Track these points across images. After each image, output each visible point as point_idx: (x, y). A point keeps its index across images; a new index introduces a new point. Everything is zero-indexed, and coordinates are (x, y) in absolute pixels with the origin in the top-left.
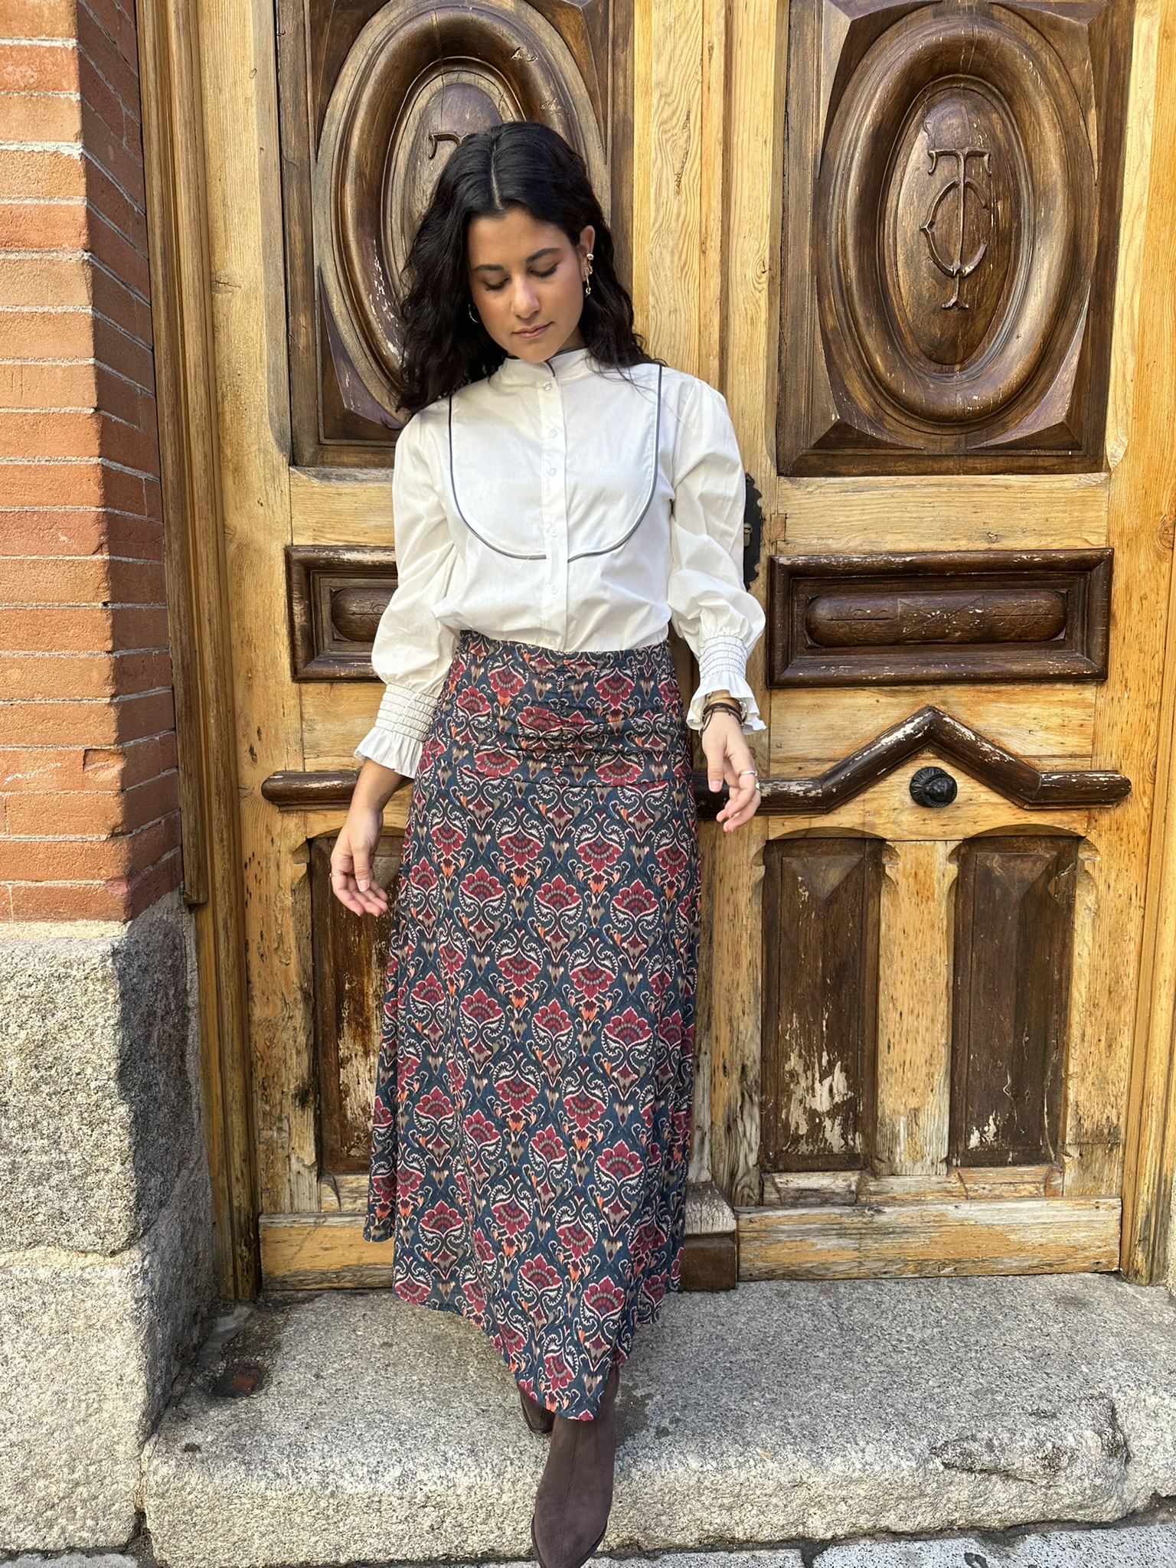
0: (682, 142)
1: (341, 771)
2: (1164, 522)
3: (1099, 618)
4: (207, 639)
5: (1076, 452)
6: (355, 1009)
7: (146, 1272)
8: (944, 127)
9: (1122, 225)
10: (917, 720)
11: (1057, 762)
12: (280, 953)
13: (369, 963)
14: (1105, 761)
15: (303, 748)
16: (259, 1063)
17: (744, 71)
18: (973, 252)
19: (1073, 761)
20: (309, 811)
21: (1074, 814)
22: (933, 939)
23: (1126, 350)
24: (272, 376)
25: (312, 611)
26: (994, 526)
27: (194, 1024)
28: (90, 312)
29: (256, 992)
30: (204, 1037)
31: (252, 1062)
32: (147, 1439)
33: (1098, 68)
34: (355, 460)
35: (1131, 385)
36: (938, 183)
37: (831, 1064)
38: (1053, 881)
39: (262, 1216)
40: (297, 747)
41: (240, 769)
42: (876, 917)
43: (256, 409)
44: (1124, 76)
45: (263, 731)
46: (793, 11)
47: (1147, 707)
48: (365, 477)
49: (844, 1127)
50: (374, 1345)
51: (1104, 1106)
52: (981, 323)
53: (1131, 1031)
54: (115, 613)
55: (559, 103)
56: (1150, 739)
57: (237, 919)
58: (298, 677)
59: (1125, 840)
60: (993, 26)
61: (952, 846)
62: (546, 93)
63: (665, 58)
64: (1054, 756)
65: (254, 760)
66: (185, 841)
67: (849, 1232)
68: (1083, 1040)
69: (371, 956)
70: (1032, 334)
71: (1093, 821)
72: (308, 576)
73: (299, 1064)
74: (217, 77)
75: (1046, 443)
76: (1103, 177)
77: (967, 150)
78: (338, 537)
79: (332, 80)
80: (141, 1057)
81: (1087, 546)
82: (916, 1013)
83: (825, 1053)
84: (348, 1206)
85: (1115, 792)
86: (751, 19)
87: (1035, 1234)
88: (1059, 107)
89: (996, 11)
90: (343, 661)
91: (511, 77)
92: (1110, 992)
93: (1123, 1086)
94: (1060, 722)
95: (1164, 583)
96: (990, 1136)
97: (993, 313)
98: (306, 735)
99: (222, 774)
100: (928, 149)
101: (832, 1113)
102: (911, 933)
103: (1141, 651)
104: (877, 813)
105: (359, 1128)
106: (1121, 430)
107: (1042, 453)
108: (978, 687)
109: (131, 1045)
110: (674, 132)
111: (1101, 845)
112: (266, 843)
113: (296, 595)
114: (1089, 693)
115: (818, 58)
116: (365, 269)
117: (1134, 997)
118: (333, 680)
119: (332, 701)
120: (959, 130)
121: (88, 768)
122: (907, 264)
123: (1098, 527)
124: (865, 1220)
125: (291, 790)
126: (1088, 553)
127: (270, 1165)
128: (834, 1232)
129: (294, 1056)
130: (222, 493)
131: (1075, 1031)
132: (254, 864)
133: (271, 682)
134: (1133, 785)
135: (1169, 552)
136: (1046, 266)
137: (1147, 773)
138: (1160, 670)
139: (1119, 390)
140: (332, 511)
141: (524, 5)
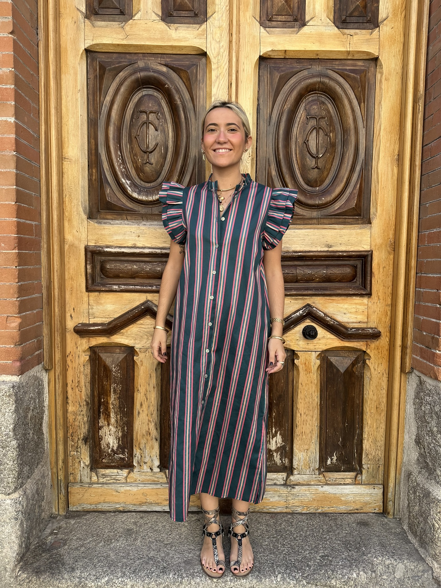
1: (102, 323)
2: (391, 241)
3: (369, 275)
4: (56, 278)
5: (359, 217)
6: (105, 409)
7: (20, 502)
8: (312, 109)
9: (374, 140)
10: (304, 309)
11: (354, 324)
12: (79, 387)
13: (110, 392)
14: (372, 325)
15: (89, 315)
16: (71, 427)
17: (243, 90)
19: (360, 324)
20: (90, 337)
21: (362, 343)
22: (312, 387)
23: (376, 183)
24: (82, 189)
25: (93, 268)
26: (330, 242)
27: (46, 412)
28: (15, 171)
29: (70, 402)
30: (50, 417)
31: (67, 427)
32: (19, 563)
34: (111, 217)
35: (377, 195)
36: (310, 127)
37: (276, 433)
38: (355, 367)
39: (70, 483)
40: (87, 315)
41: (67, 322)
42: (292, 378)
43: (77, 200)
44: (373, 92)
45: (75, 309)
46: (261, 71)
47: (387, 306)
48: (113, 223)
49: (281, 455)
50: (105, 532)
51: (376, 450)
52: (325, 173)
53: (385, 423)
54: (19, 270)
55: (181, 101)
56: (388, 317)
57: (63, 375)
58: (88, 290)
59: (380, 353)
60: (328, 76)
61: (318, 353)
62: (177, 97)
63: (216, 86)
64: (353, 323)
65: (72, 319)
66: (45, 347)
67: (282, 495)
68: (367, 425)
69: (111, 389)
70: (343, 177)
71: (368, 346)
72: (92, 256)
73: (84, 428)
74: (67, 92)
75: (348, 214)
76: (367, 125)
77: (319, 116)
78: (103, 243)
79: (106, 94)
80: (22, 423)
81: (363, 250)
82: (306, 414)
83: (274, 428)
84: (101, 480)
85: (376, 335)
86: (245, 74)
87: (351, 497)
88: (350, 103)
89: (329, 72)
90: (104, 285)
91: (165, 93)
92: (377, 408)
93: (382, 443)
94: (354, 310)
95: (391, 262)
96: (334, 460)
97: (330, 170)
98: (90, 310)
99: (59, 324)
100: (307, 116)
101: (277, 451)
102: (304, 385)
103: (384, 286)
104: (291, 340)
105: (105, 452)
106: (375, 210)
107: (347, 217)
108: (326, 298)
109: (18, 419)
111: (372, 355)
112: (75, 348)
113: (88, 262)
114: (365, 300)
115: (269, 87)
116: (115, 154)
117: (385, 410)
118: (100, 291)
119: (99, 299)
120: (317, 110)
121: (8, 322)
122: (299, 153)
123: (367, 243)
124: (288, 491)
125: (84, 330)
126: (363, 252)
127: (73, 464)
128: (277, 495)
129: (83, 425)
130: (64, 228)
131: (364, 422)
132: (70, 356)
133: (79, 292)
134: (382, 333)
135: (393, 252)
136: (347, 155)
137: (388, 329)
138: (391, 293)
139: (374, 196)
140: (101, 234)
141: (170, 70)
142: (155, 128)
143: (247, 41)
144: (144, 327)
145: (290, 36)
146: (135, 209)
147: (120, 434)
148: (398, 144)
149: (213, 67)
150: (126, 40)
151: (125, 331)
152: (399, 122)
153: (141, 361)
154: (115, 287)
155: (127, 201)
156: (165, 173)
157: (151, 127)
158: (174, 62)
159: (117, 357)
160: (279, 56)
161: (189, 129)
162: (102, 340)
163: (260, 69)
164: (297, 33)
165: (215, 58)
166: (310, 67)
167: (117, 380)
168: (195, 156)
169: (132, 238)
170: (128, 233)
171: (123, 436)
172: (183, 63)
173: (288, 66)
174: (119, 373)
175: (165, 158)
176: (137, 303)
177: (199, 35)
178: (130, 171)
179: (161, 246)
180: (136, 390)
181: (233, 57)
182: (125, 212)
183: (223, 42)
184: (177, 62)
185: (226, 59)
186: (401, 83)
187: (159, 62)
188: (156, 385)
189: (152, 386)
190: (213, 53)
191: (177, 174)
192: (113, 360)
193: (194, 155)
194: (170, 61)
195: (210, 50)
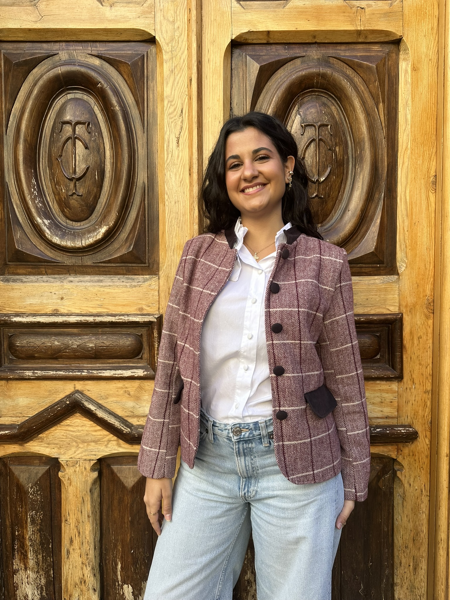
0: (179, 123)
1: (11, 425)
2: (428, 300)
3: (398, 350)
5: (381, 265)
6: (20, 545)
8: (308, 113)
9: (399, 157)
11: (378, 421)
13: (26, 523)
14: (405, 421)
17: (209, 89)
18: (324, 171)
19: (388, 420)
21: (390, 447)
23: (404, 216)
33: (382, 85)
34: (24, 271)
35: (407, 233)
36: (306, 139)
38: (381, 480)
44: (396, 88)
46: (233, 62)
47: (425, 392)
48: (26, 280)
52: (330, 204)
53: (426, 561)
55: (120, 106)
56: (427, 410)
59: (417, 460)
60: (330, 67)
62: (114, 101)
63: (170, 84)
64: (378, 418)
68: (401, 565)
69: (27, 519)
70: (356, 209)
71: (400, 451)
75: (366, 261)
76: (388, 135)
77: (319, 124)
78: (12, 310)
79: (14, 98)
81: (389, 312)
85: (410, 437)
86: (211, 66)
88: (363, 103)
89: (332, 60)
90: (12, 370)
91: (98, 95)
92: (414, 540)
93: (424, 590)
94: (379, 400)
95: (430, 330)
97: (337, 199)
100: (301, 123)
103: (420, 364)
106: (403, 254)
107: (364, 266)
110: (175, 118)
111: (405, 463)
114: (394, 386)
115: (246, 83)
116: (27, 183)
117: (427, 543)
118: (7, 379)
119: (8, 389)
120: (316, 114)
123: (394, 303)
126: (389, 316)
131: (396, 560)
134: (420, 433)
135: (432, 315)
136: (361, 177)
137: (427, 426)
138: (431, 374)
139: (401, 235)
140: (9, 297)
141: (104, 63)
142: (84, 145)
143: (212, 19)
144: (72, 429)
145: (275, 12)
146: (58, 259)
147: (43, 581)
148: (435, 160)
149: (165, 57)
150: (41, 22)
151: (44, 435)
152: (435, 130)
153: (69, 479)
154: (29, 373)
155: (46, 249)
156: (101, 207)
157: (79, 144)
158: (111, 52)
159: (35, 471)
160: (260, 39)
161: (134, 145)
162: (13, 449)
163: (232, 59)
164: (285, 6)
165: (168, 44)
166: (305, 53)
167: (36, 505)
168: (144, 182)
169: (53, 301)
170: (46, 294)
171: (48, 583)
172: (123, 52)
173: (273, 53)
174: (38, 495)
175: (100, 186)
176: (61, 396)
177: (144, 13)
178: (52, 207)
179: (94, 311)
180: (63, 519)
181: (193, 42)
182: (43, 264)
183: (178, 22)
184: (114, 52)
185: (184, 46)
186: (436, 73)
187: (90, 52)
188: (92, 513)
189: (85, 514)
190: (165, 38)
191: (117, 209)
192: (30, 476)
193: (141, 182)
194: (104, 50)
195: (160, 34)
